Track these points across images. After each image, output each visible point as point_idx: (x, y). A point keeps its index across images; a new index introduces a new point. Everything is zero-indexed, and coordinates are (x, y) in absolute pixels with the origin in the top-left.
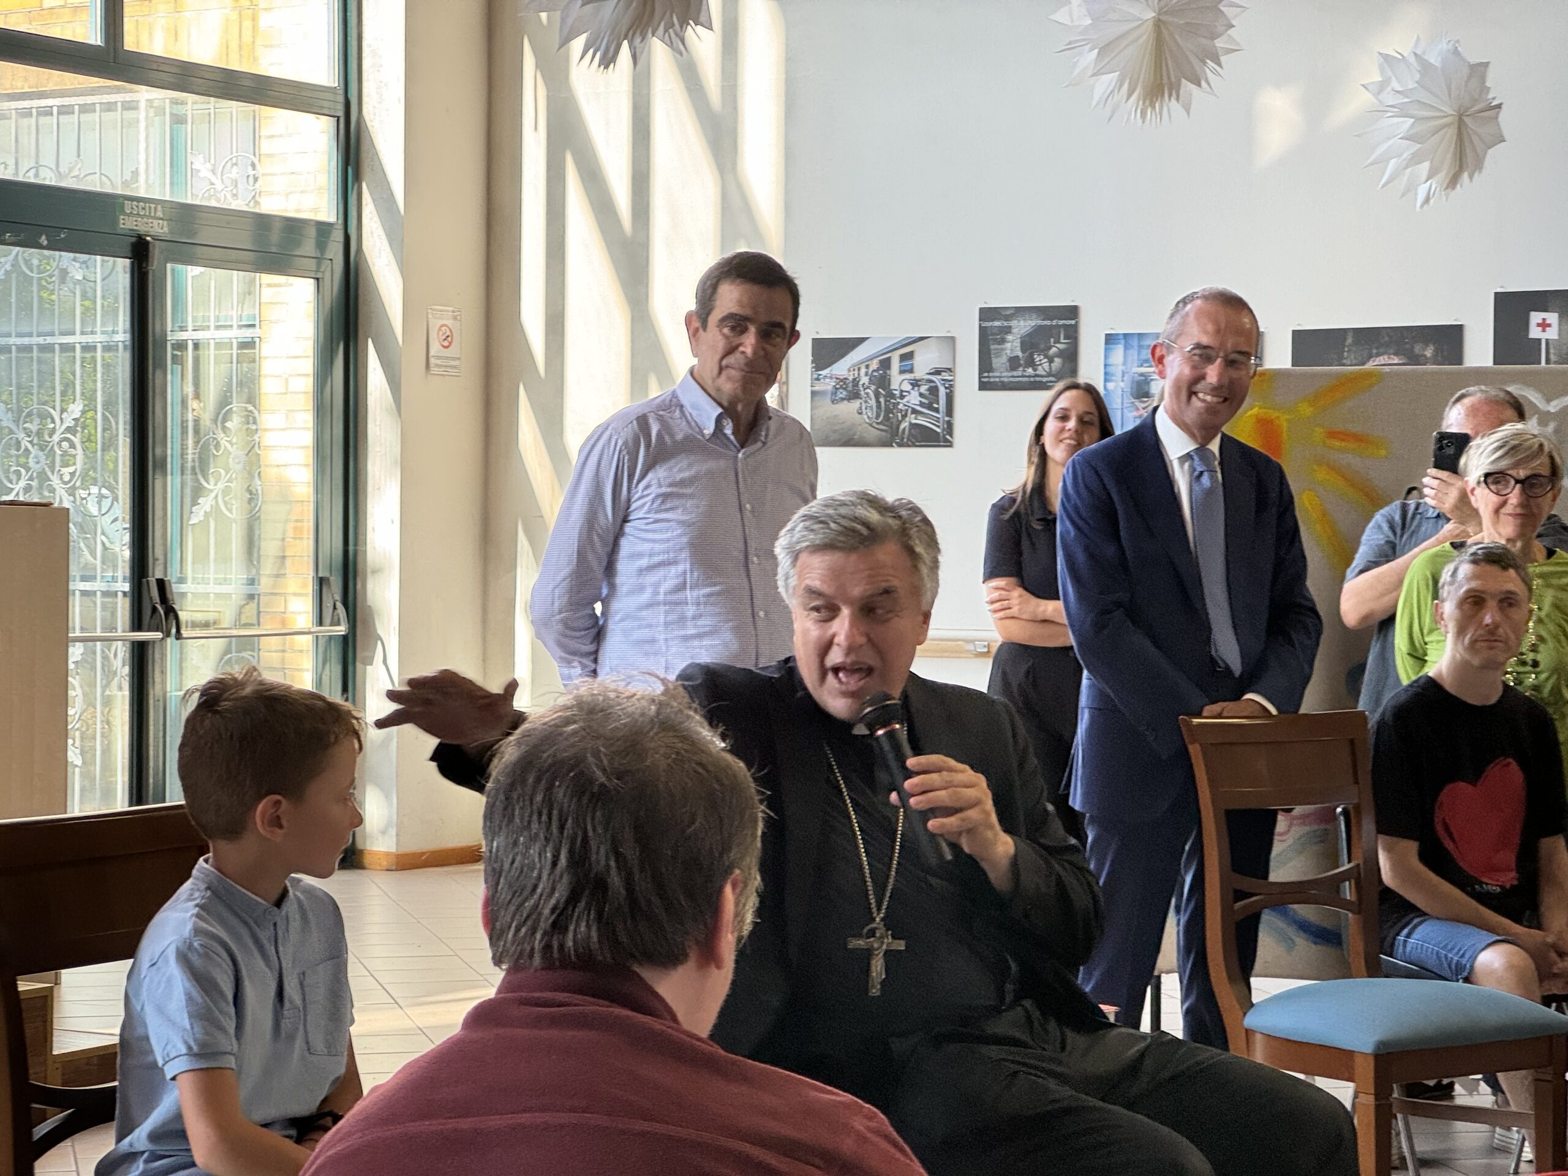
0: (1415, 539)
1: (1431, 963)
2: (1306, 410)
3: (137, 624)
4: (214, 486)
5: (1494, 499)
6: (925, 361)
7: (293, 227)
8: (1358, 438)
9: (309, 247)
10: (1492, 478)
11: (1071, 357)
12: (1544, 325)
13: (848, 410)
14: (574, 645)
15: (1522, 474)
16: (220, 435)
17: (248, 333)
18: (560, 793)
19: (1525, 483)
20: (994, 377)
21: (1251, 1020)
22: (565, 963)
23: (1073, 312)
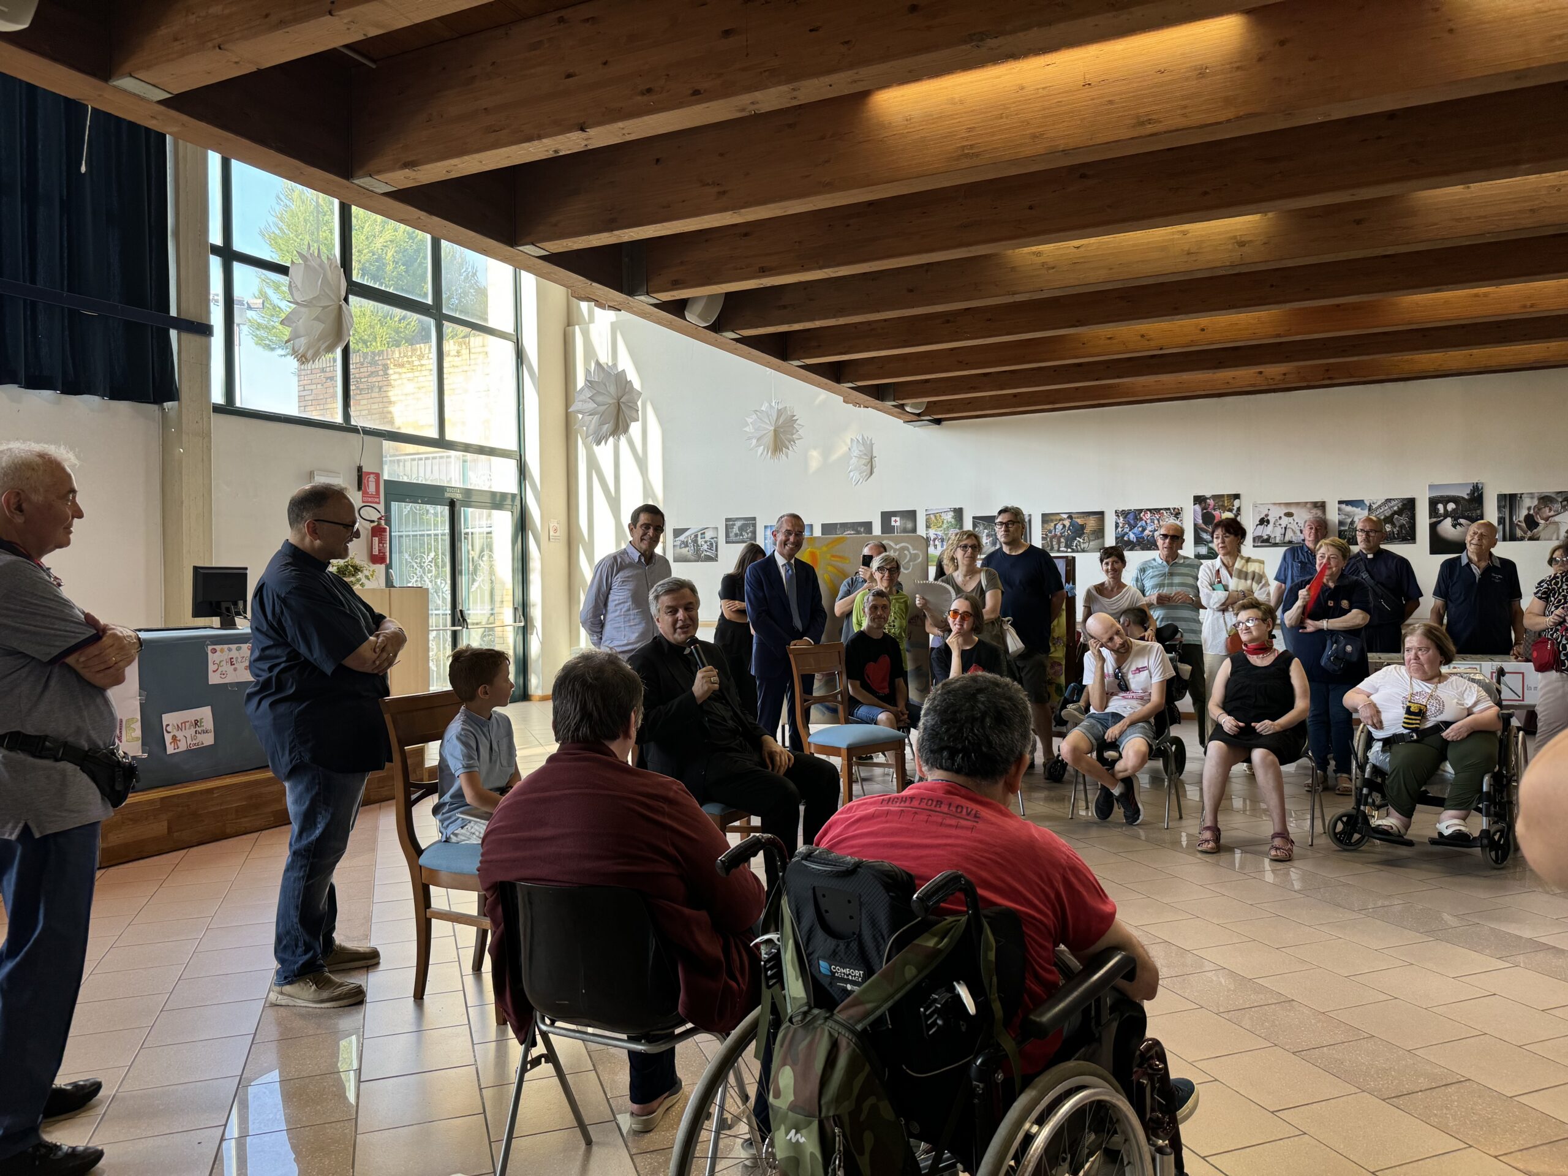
0: (856, 589)
1: (865, 719)
2: (825, 549)
3: (453, 624)
4: (479, 579)
5: (881, 575)
6: (709, 535)
7: (504, 496)
8: (840, 557)
9: (509, 501)
10: (880, 569)
11: (754, 532)
12: (896, 521)
13: (685, 551)
14: (594, 629)
15: (888, 567)
16: (481, 562)
17: (489, 530)
18: (577, 686)
19: (889, 570)
20: (730, 539)
21: (810, 740)
22: (578, 741)
23: (754, 519)
